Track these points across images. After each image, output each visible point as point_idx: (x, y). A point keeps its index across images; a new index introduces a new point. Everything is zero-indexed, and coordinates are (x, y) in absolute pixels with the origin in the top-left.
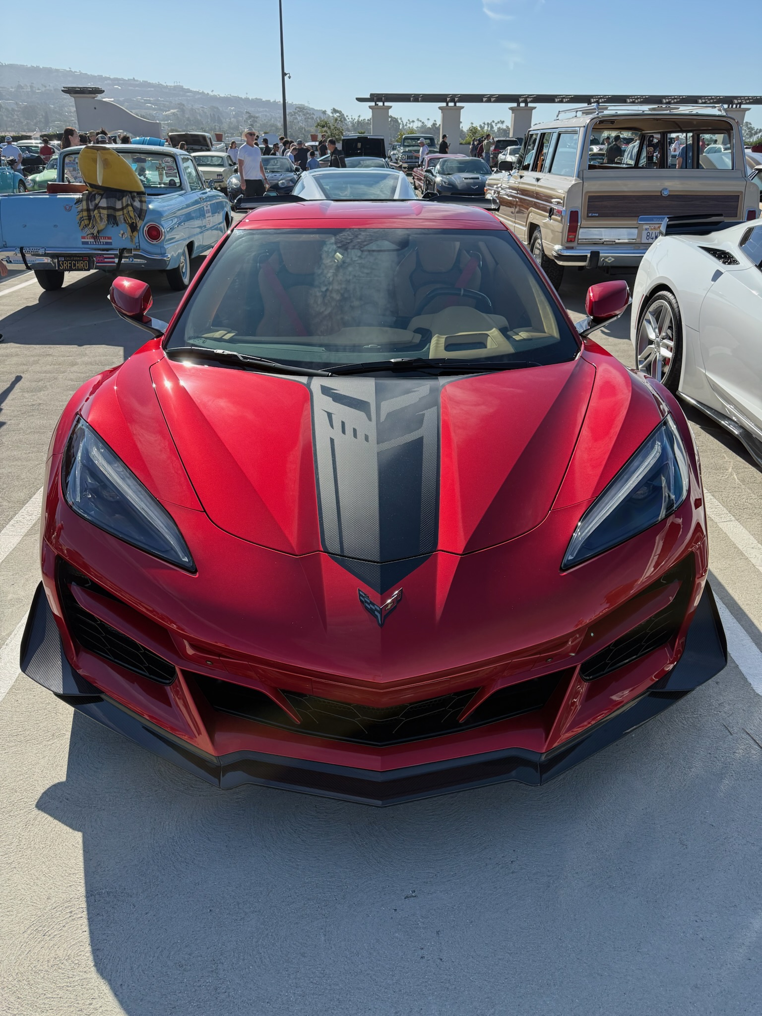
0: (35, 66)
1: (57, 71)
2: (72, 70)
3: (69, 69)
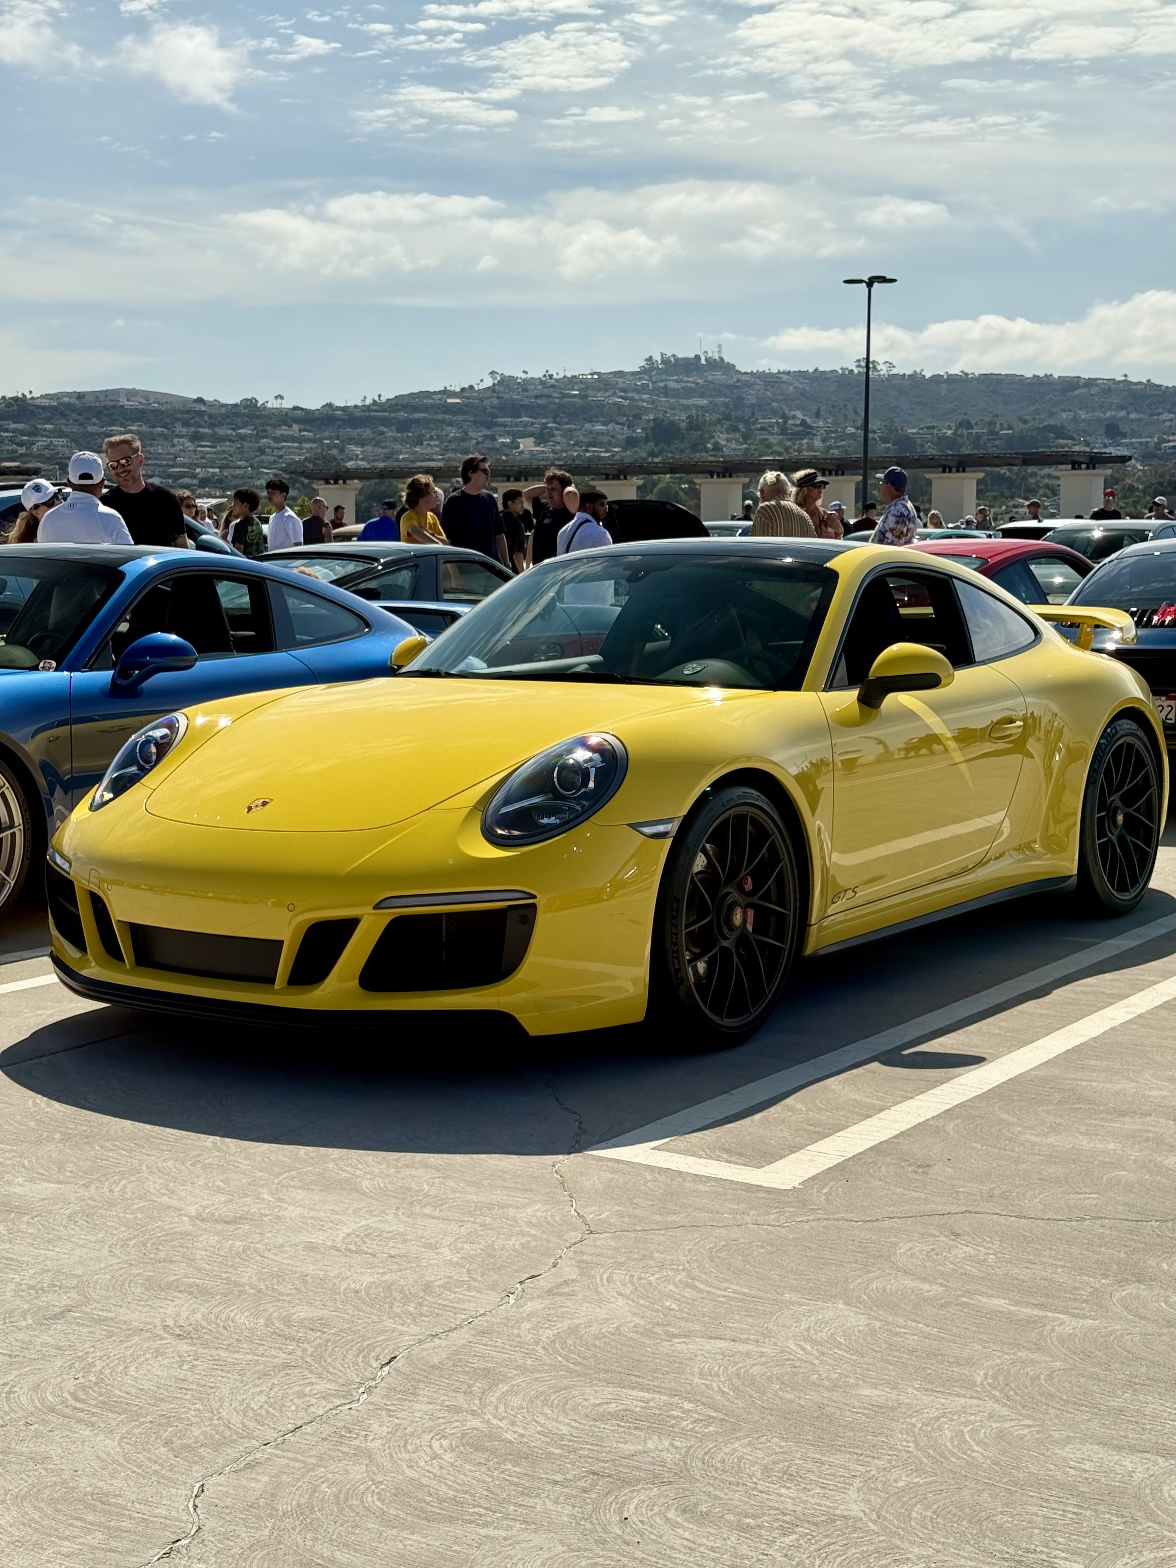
0: (1042, 375)
1: (1091, 383)
2: (1129, 379)
3: (1123, 378)
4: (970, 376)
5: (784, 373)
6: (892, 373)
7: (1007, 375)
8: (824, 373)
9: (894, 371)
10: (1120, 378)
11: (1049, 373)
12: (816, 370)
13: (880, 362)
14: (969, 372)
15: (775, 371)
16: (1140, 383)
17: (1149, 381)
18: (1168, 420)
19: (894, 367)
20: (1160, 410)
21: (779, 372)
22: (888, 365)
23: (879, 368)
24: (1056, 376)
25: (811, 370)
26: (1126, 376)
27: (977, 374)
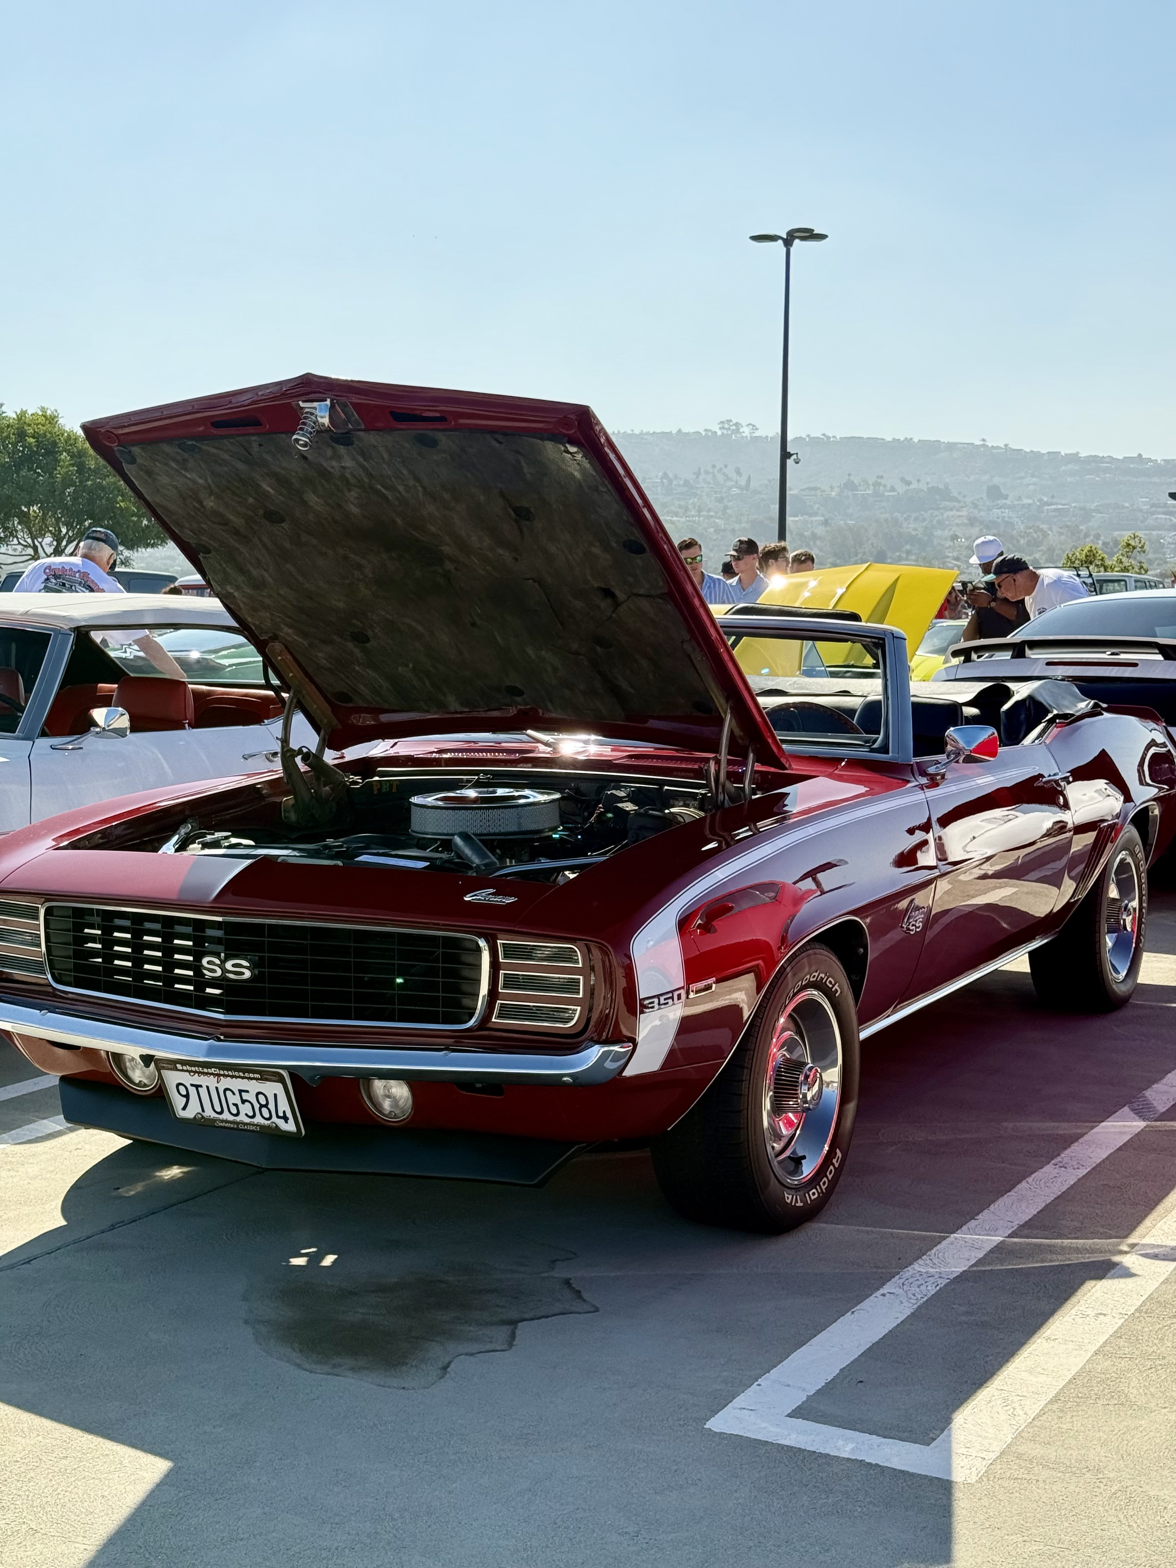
4: (832, 439)
5: (648, 433)
6: (755, 435)
7: (868, 438)
8: (688, 434)
9: (757, 434)
10: (978, 443)
11: (909, 437)
12: (680, 431)
13: (744, 424)
14: (831, 435)
15: (637, 432)
16: (998, 448)
17: (1006, 445)
18: (1032, 484)
19: (757, 429)
20: (1022, 474)
21: (641, 433)
22: (751, 427)
23: (741, 430)
24: (916, 440)
25: (674, 432)
26: (984, 440)
27: (838, 438)
